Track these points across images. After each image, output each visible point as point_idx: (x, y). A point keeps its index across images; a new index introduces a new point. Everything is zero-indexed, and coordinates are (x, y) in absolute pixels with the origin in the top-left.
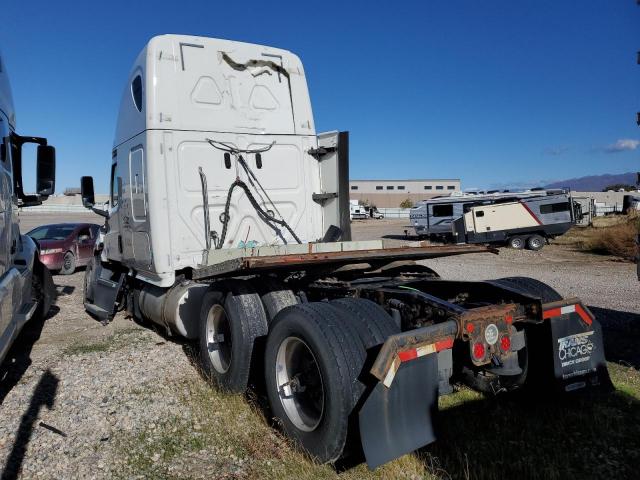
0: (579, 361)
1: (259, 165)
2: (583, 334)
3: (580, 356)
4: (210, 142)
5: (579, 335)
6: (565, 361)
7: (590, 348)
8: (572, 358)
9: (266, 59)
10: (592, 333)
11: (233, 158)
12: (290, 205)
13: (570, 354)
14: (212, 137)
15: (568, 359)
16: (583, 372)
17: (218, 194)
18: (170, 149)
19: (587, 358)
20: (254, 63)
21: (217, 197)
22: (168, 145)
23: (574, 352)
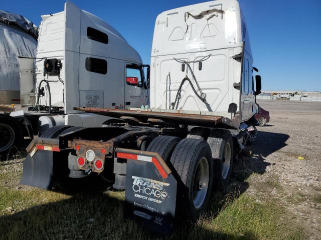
0: (151, 199)
1: (200, 69)
2: (159, 182)
3: (152, 196)
4: (176, 59)
5: (155, 181)
6: (138, 193)
7: (164, 196)
8: (145, 195)
9: (211, 8)
10: (168, 185)
11: (186, 66)
12: (217, 91)
13: (144, 191)
14: (177, 57)
15: (141, 193)
16: (152, 209)
17: (175, 84)
18: (158, 65)
19: (160, 202)
20: (208, 12)
21: (175, 86)
22: (157, 63)
23: (148, 191)
